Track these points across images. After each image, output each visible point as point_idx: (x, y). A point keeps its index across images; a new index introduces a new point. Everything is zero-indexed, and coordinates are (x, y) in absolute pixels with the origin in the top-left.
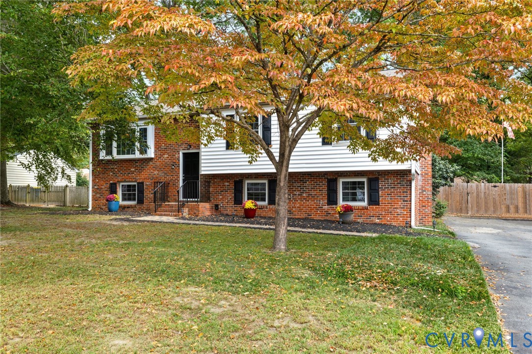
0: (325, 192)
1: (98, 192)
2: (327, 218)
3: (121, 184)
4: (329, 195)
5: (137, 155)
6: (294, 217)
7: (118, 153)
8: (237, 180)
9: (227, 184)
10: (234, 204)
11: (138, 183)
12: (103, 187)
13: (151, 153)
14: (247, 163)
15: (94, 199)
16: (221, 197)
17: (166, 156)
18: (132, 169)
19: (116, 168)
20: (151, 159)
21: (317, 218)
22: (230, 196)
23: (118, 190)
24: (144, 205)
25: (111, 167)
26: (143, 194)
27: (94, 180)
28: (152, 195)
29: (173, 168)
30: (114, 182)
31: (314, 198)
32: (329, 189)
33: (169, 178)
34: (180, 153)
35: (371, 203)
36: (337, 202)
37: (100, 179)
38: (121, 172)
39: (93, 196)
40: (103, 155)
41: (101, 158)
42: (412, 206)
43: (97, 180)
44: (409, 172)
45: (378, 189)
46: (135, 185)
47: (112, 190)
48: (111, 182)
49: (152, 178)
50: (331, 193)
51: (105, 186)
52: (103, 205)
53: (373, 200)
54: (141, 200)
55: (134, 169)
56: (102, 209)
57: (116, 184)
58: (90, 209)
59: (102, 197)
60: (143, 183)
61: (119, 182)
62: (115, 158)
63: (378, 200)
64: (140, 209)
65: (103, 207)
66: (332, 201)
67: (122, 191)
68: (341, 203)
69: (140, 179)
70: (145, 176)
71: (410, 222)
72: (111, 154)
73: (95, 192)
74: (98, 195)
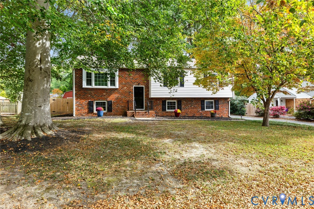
0: (200, 106)
1: (79, 106)
2: (201, 116)
3: (95, 101)
4: (202, 107)
5: (109, 86)
6: (188, 116)
7: (96, 85)
8: (163, 101)
9: (158, 102)
10: (162, 111)
11: (108, 102)
12: (83, 103)
13: (117, 86)
14: (168, 93)
15: (77, 110)
16: (156, 108)
17: (125, 88)
18: (104, 94)
19: (93, 93)
20: (117, 89)
21: (197, 116)
22: (160, 107)
23: (94, 104)
24: (112, 113)
25: (90, 92)
26: (112, 107)
27: (76, 99)
28: (117, 108)
29: (130, 94)
30: (92, 100)
31: (196, 108)
32: (202, 104)
33: (127, 99)
34: (134, 87)
35: (216, 109)
36: (204, 109)
37: (81, 99)
38: (97, 95)
39: (76, 108)
40: (85, 85)
41: (83, 87)
42: (229, 110)
43: (79, 99)
44: (228, 98)
45: (218, 104)
46: (105, 102)
47: (90, 105)
48: (89, 100)
49: (117, 98)
50: (203, 106)
51: (85, 102)
52: (84, 113)
53: (217, 108)
54: (110, 110)
55: (105, 94)
56: (83, 115)
57: (93, 102)
58: (74, 115)
59: (83, 109)
60: (111, 101)
61: (95, 100)
62: (93, 87)
63: (218, 108)
64: (110, 115)
65: (83, 114)
66: (203, 109)
67: (96, 105)
68: (206, 110)
69: (109, 99)
70: (113, 97)
71: (228, 116)
72: (91, 85)
73: (78, 106)
74: (80, 108)
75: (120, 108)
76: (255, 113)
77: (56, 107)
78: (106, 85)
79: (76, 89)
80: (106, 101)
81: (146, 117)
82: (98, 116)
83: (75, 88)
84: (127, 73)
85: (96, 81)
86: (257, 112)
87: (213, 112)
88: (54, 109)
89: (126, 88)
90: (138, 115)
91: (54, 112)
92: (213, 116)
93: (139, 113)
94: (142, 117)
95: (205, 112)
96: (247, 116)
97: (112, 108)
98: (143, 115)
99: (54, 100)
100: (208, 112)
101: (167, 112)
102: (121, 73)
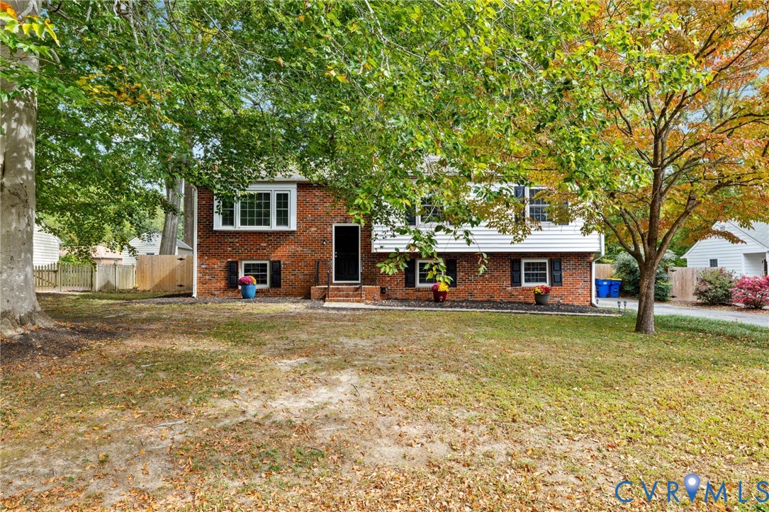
0: (508, 273)
1: (206, 273)
2: (510, 299)
3: (244, 262)
4: (513, 277)
5: (274, 226)
6: (475, 299)
7: (243, 223)
8: (409, 259)
10: (406, 287)
11: (273, 263)
12: (216, 266)
13: (293, 225)
15: (202, 282)
16: (388, 279)
17: (313, 229)
18: (262, 244)
19: (237, 242)
20: (292, 233)
21: (501, 300)
22: (400, 277)
23: (240, 269)
24: (281, 290)
25: (230, 240)
26: (280, 275)
27: (200, 257)
28: (293, 277)
29: (323, 244)
30: (234, 260)
31: (496, 279)
32: (512, 270)
33: (318, 256)
34: (336, 227)
35: (554, 284)
36: (519, 283)
37: (211, 256)
38: (246, 247)
39: (199, 278)
40: (218, 224)
41: (214, 229)
42: (591, 286)
43: (206, 258)
44: (589, 254)
45: (560, 270)
46: (266, 264)
47: (232, 269)
48: (229, 260)
49: (293, 255)
50: (515, 274)
51: (219, 265)
52: (216, 289)
53: (556, 281)
54: (276, 283)
55: (265, 245)
56: (215, 295)
57: (237, 262)
58: (195, 295)
59: (214, 280)
60: (280, 262)
61: (241, 259)
62: (237, 229)
63: (561, 281)
64: (276, 295)
65: (216, 293)
66: (516, 282)
67: (245, 272)
68: (524, 284)
69: (274, 257)
70: (282, 253)
71: (591, 301)
72: (232, 223)
73: (202, 272)
74: (207, 277)
75: (301, 277)
76: (695, 294)
77: (185, 276)
78: (267, 223)
79: (200, 233)
80: (268, 262)
81: (353, 302)
82: (244, 298)
83: (198, 231)
84: (317, 194)
85: (243, 214)
86: (698, 292)
87: (539, 291)
88: (182, 280)
89: (316, 229)
90: (336, 296)
91: (181, 286)
92: (540, 300)
93: (340, 291)
94: (343, 301)
95: (523, 290)
96: (674, 302)
97: (280, 277)
98: (347, 297)
99: (181, 259)
100: (530, 289)
101: (419, 290)
102: (303, 194)
